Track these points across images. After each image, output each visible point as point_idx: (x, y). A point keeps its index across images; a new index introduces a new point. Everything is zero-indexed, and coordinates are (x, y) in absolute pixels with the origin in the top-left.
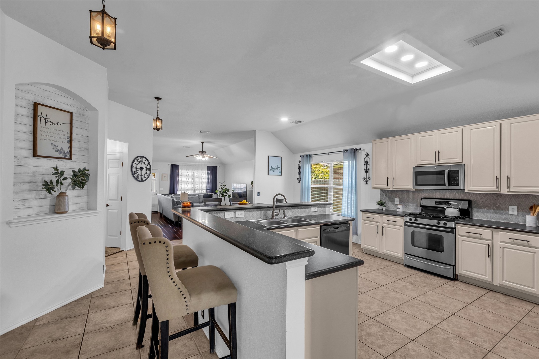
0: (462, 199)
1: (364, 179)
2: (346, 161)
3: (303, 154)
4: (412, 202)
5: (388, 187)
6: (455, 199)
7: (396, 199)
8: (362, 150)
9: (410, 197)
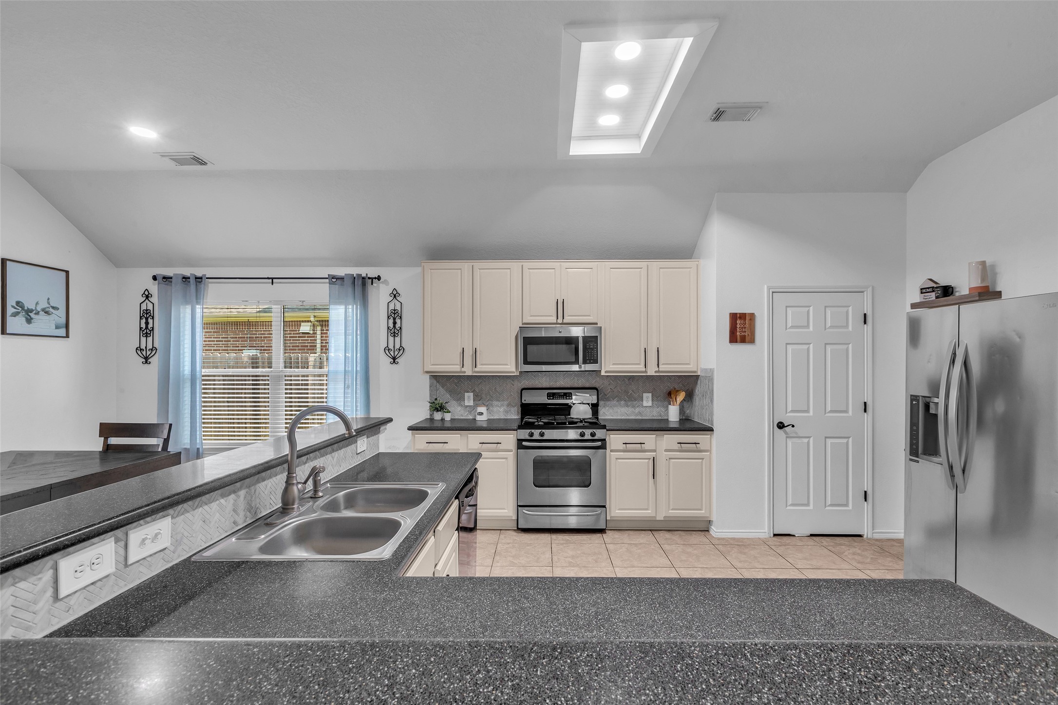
0: (583, 387)
1: (387, 352)
2: (340, 303)
3: (168, 272)
4: (499, 398)
5: (463, 370)
6: (574, 387)
7: (466, 394)
8: (383, 283)
9: (495, 388)
